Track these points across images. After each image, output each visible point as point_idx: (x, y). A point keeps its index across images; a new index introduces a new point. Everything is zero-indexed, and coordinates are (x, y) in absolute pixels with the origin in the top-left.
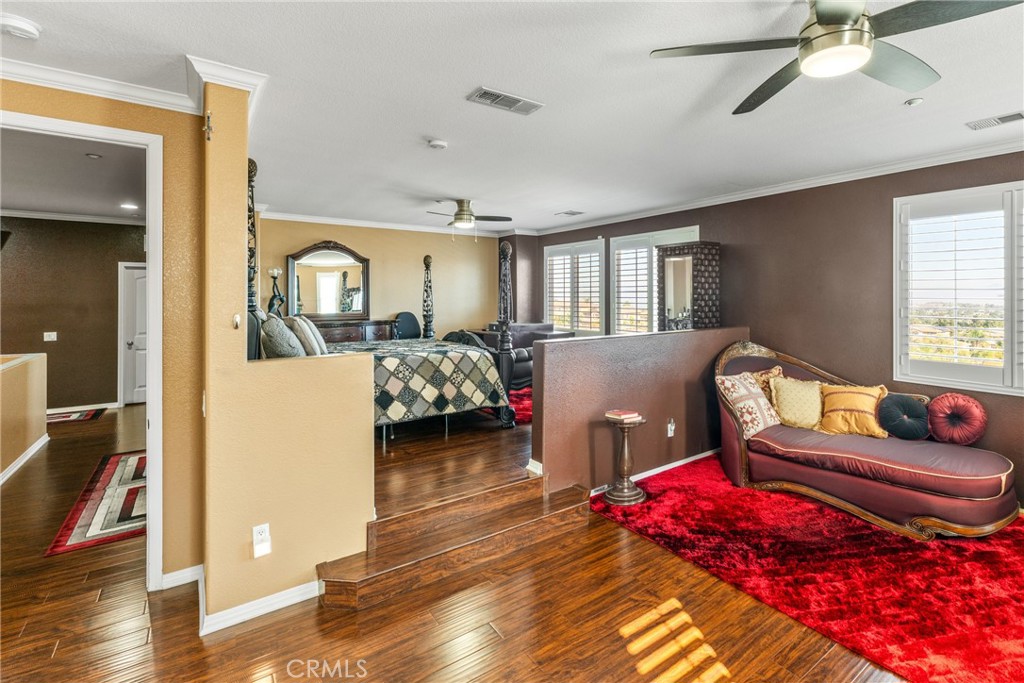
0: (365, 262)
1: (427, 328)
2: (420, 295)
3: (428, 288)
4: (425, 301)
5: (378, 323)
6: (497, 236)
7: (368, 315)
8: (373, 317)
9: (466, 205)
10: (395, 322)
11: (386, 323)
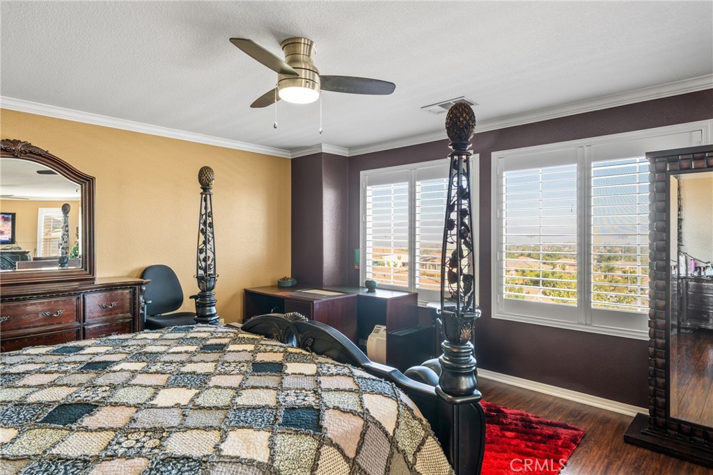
0: (86, 182)
1: (203, 300)
2: (192, 239)
3: (206, 225)
4: (201, 251)
5: (109, 288)
6: (289, 156)
7: (92, 271)
8: (104, 274)
9: (302, 49)
10: (141, 284)
11: (124, 286)
